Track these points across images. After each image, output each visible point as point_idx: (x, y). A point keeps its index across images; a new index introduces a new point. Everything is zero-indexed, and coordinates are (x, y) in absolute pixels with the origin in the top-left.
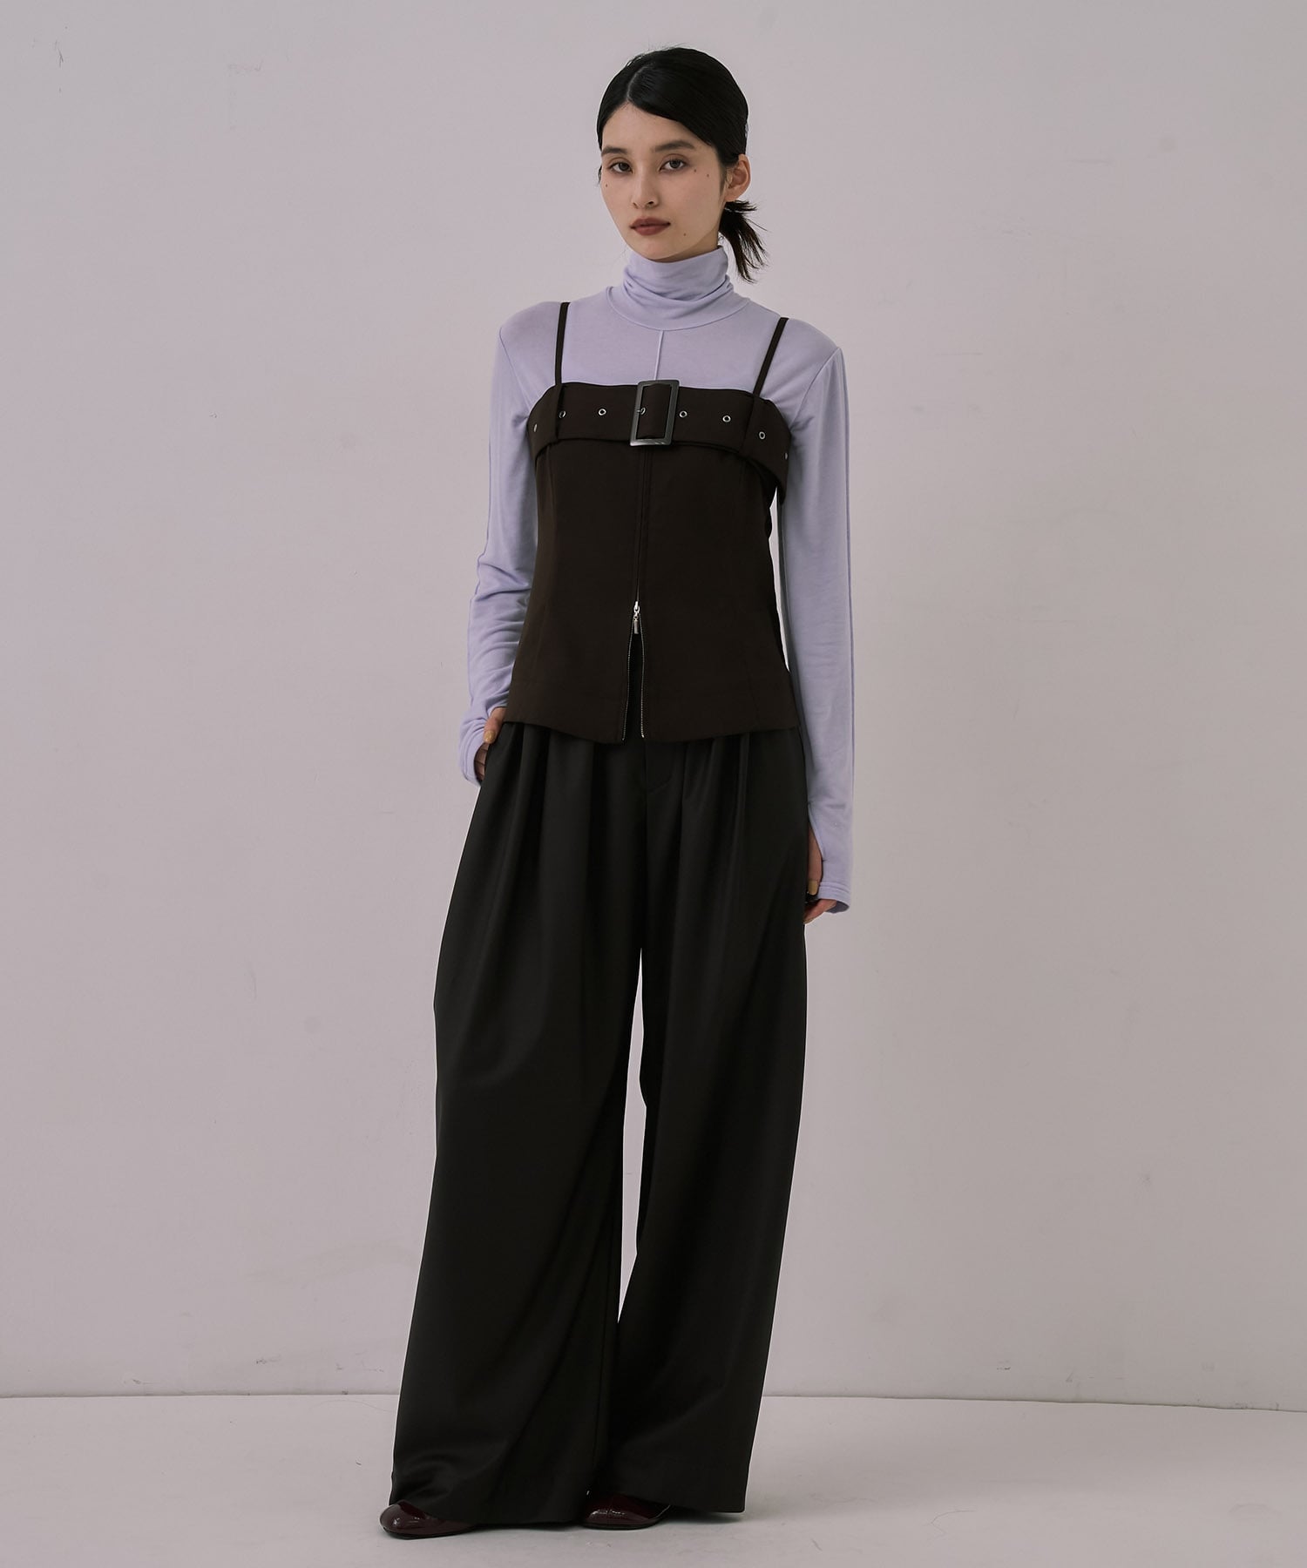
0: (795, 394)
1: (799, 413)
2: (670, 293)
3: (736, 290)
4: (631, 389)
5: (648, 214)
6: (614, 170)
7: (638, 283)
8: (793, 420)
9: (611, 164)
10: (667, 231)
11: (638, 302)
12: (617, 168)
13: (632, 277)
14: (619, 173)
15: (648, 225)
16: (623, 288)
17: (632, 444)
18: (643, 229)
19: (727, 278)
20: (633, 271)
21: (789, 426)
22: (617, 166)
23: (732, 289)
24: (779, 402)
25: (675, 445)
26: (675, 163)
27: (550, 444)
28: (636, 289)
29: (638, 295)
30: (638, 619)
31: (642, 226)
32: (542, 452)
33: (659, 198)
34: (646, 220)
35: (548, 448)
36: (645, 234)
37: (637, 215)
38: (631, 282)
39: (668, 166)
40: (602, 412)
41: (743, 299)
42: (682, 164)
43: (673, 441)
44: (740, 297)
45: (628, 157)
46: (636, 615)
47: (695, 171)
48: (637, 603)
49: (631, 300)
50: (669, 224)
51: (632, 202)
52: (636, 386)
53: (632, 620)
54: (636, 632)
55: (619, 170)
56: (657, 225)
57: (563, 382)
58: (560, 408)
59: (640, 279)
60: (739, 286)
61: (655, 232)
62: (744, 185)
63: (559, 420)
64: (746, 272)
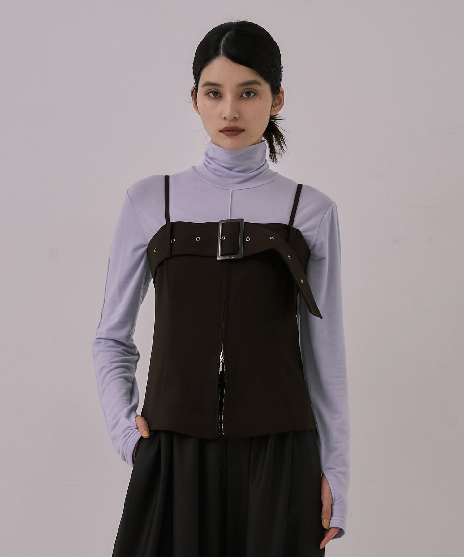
0: (312, 228)
1: (316, 240)
2: (235, 167)
3: (270, 168)
4: (214, 226)
5: (232, 124)
6: (210, 96)
7: (215, 162)
8: (312, 244)
9: (208, 92)
10: (243, 135)
11: (214, 174)
12: (211, 94)
13: (211, 158)
14: (212, 97)
15: (232, 131)
16: (204, 166)
17: (218, 259)
18: (229, 133)
19: (266, 160)
20: (211, 154)
21: (310, 248)
22: (211, 93)
23: (268, 167)
24: (304, 232)
25: (245, 259)
26: (248, 93)
27: (167, 259)
28: (214, 165)
29: (215, 170)
30: (223, 363)
31: (228, 131)
32: (161, 264)
33: (240, 114)
34: (232, 128)
35: (165, 262)
36: (228, 135)
37: (224, 124)
38: (209, 161)
39: (244, 95)
40: (198, 239)
41: (275, 174)
42: (252, 94)
43: (243, 257)
44: (273, 172)
45: (221, 89)
46: (221, 360)
47: (261, 98)
48: (222, 353)
49: (209, 172)
50: (243, 130)
51: (223, 116)
52: (218, 222)
53: (219, 363)
54: (221, 370)
55: (212, 96)
56: (238, 131)
57: (171, 221)
58: (172, 238)
59: (216, 159)
60: (272, 166)
61: (236, 135)
62: (280, 105)
63: (171, 244)
64: (275, 158)
